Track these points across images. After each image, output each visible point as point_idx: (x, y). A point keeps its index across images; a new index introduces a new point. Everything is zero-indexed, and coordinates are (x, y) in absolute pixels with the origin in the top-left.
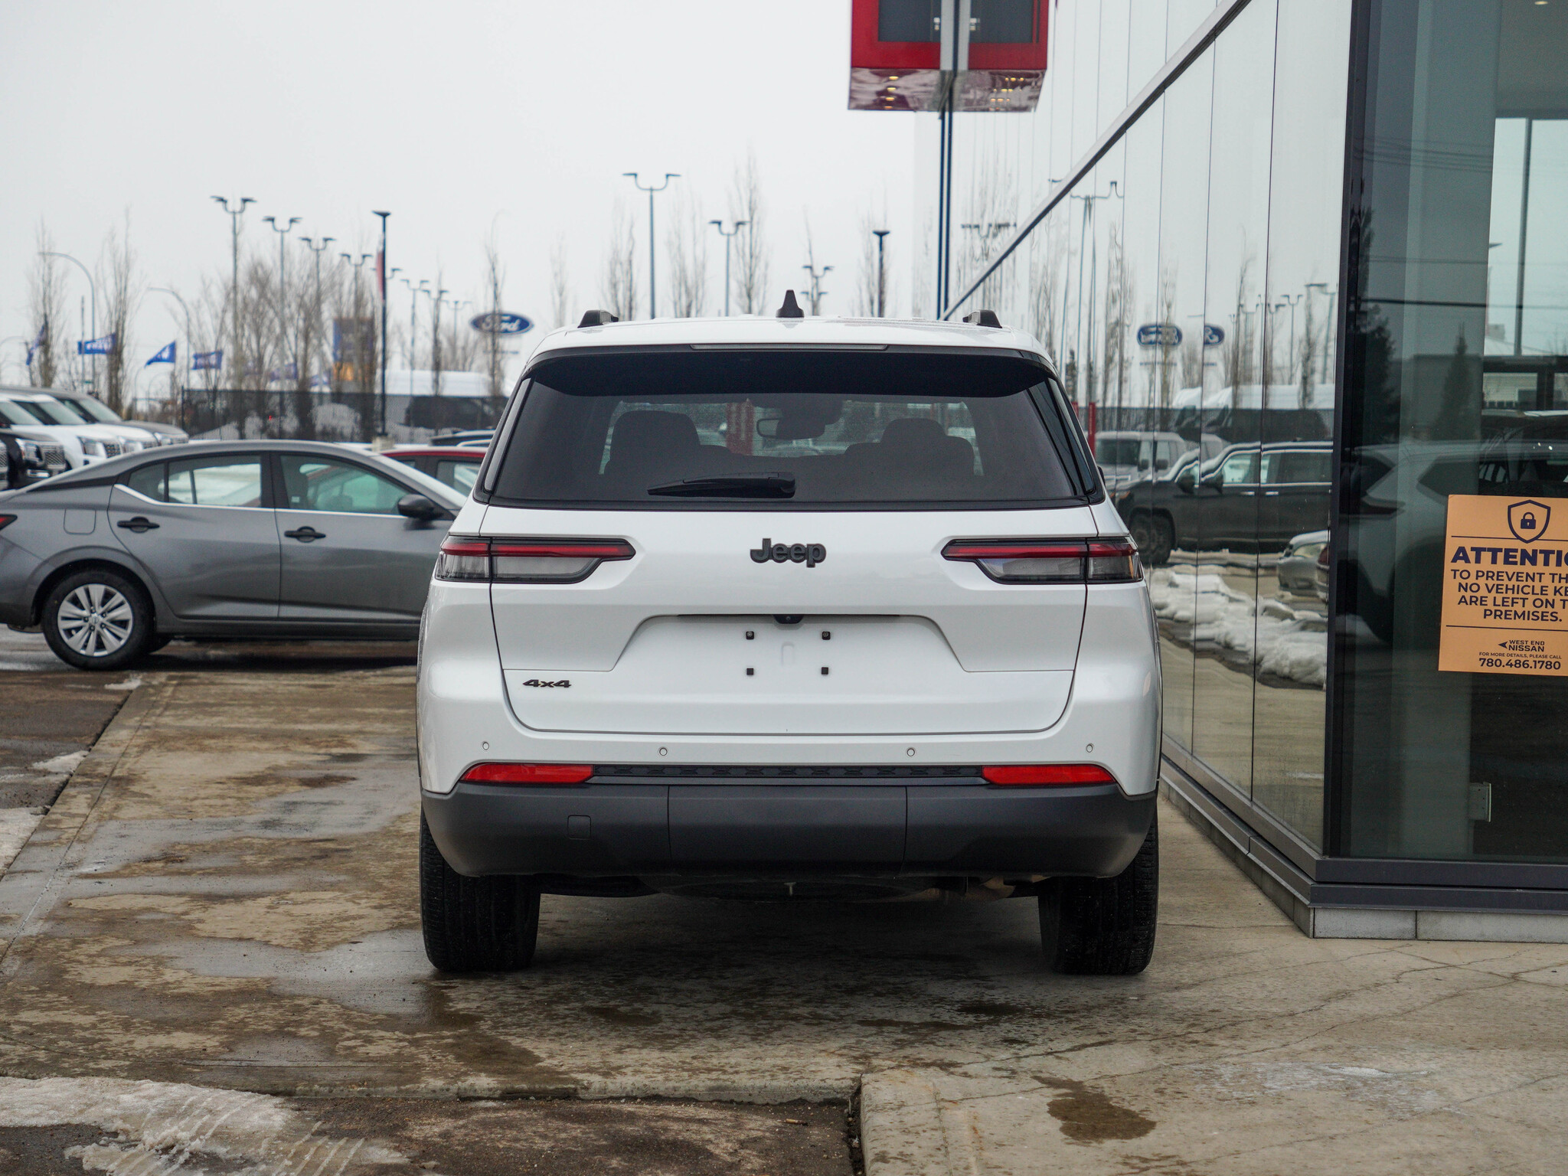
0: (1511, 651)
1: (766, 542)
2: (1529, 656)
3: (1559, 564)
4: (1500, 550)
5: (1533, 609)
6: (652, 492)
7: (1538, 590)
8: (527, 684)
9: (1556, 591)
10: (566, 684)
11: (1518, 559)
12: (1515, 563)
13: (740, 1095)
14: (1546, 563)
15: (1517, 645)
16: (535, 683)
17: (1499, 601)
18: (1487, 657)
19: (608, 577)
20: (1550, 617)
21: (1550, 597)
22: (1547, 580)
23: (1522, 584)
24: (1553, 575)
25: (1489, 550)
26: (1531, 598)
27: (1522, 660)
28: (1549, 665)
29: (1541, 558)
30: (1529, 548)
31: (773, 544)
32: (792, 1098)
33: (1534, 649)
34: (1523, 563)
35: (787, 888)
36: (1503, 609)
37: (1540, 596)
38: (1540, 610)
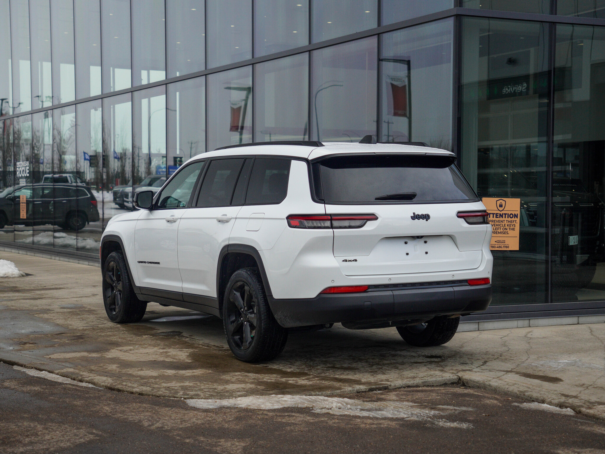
0: (498, 243)
1: (414, 214)
2: (502, 245)
3: (508, 218)
4: (495, 214)
5: (502, 231)
6: (376, 199)
7: (503, 225)
8: (343, 261)
9: (508, 225)
10: (356, 260)
11: (499, 216)
12: (498, 217)
13: (430, 384)
14: (505, 217)
15: (499, 242)
16: (346, 261)
17: (495, 229)
18: (492, 245)
19: (370, 226)
20: (506, 233)
21: (506, 227)
22: (505, 222)
23: (500, 224)
24: (507, 221)
25: (492, 214)
26: (502, 227)
27: (500, 246)
28: (506, 247)
29: (504, 215)
30: (501, 213)
31: (416, 214)
32: (443, 383)
33: (503, 242)
34: (500, 217)
35: (389, 323)
36: (496, 231)
37: (504, 227)
38: (504, 231)
